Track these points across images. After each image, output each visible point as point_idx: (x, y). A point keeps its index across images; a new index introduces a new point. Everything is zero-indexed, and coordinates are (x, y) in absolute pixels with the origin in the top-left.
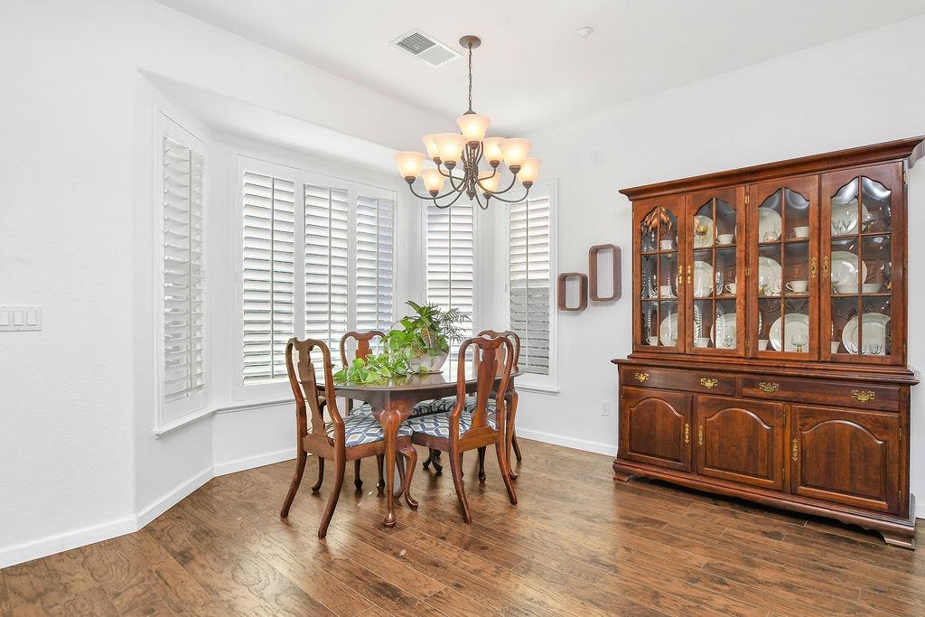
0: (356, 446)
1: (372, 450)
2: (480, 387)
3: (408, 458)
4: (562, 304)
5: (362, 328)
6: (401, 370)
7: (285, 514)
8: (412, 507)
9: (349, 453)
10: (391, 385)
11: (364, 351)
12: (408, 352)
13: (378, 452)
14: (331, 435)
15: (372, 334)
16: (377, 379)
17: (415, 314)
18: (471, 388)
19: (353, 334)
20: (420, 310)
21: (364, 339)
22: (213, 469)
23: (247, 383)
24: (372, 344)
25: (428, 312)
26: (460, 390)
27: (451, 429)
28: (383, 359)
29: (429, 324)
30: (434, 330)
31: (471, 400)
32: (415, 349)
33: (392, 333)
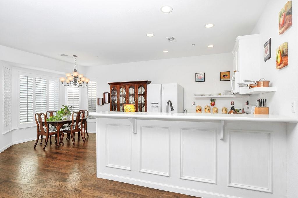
0: (51, 132)
1: (54, 133)
2: (77, 121)
3: (62, 135)
4: (99, 104)
5: (51, 110)
6: (61, 119)
7: (35, 147)
8: (63, 144)
9: (50, 134)
10: (58, 121)
11: (51, 115)
12: (62, 115)
13: (55, 134)
14: (45, 131)
15: (53, 111)
16: (55, 120)
17: (64, 107)
18: (75, 121)
19: (49, 112)
20: (65, 107)
21: (51, 113)
22: (13, 143)
23: (20, 123)
24: (53, 113)
25: (66, 107)
26: (73, 121)
27: (71, 129)
28: (56, 116)
29: (67, 109)
30: (68, 110)
31: (75, 124)
32: (64, 114)
33: (59, 111)
